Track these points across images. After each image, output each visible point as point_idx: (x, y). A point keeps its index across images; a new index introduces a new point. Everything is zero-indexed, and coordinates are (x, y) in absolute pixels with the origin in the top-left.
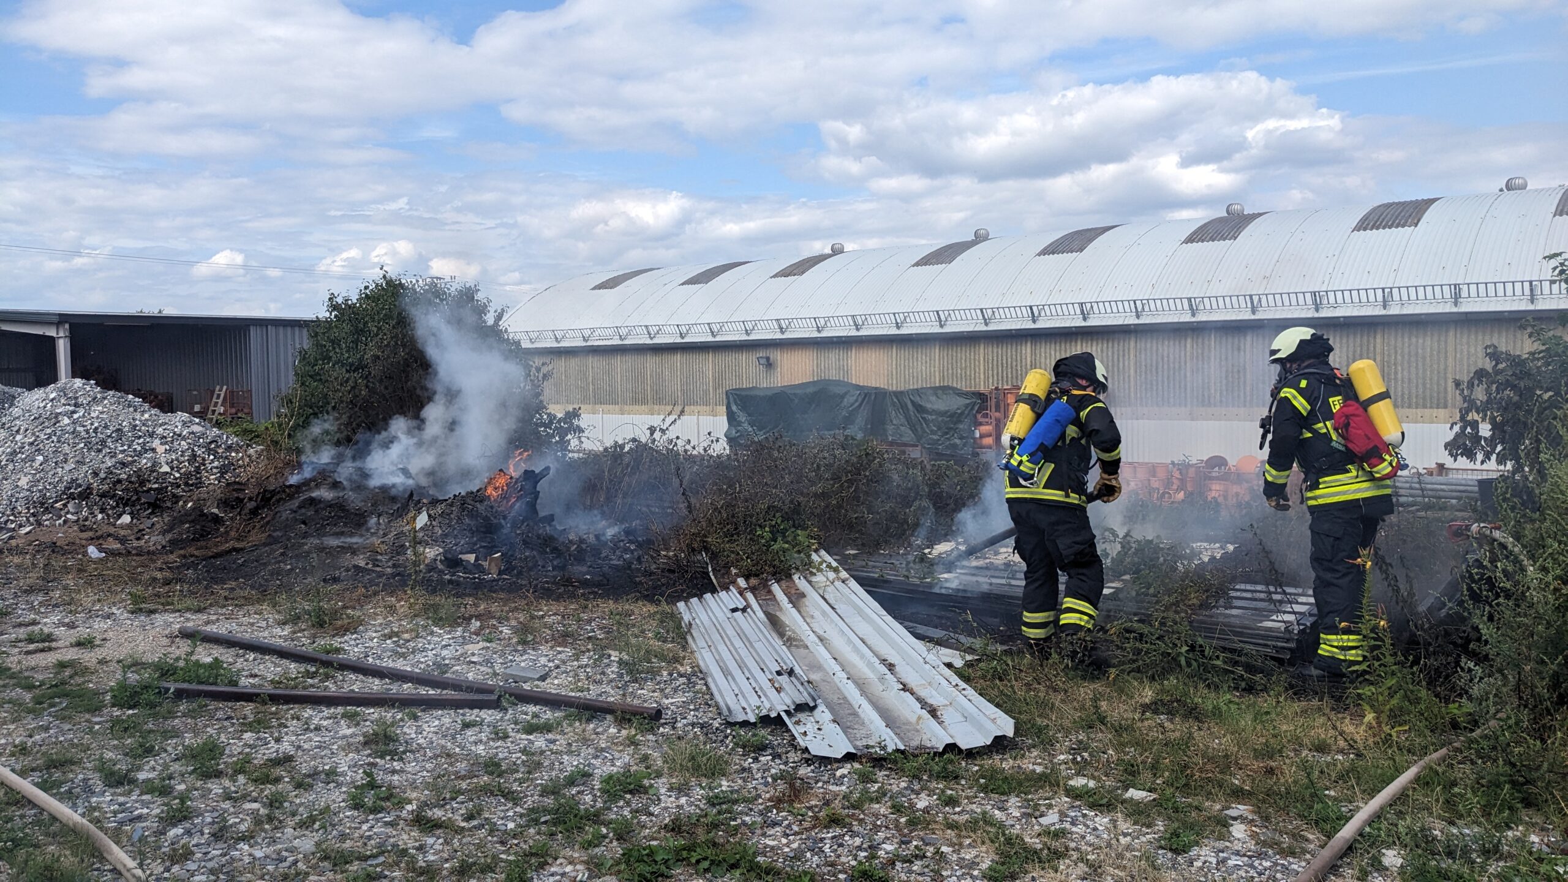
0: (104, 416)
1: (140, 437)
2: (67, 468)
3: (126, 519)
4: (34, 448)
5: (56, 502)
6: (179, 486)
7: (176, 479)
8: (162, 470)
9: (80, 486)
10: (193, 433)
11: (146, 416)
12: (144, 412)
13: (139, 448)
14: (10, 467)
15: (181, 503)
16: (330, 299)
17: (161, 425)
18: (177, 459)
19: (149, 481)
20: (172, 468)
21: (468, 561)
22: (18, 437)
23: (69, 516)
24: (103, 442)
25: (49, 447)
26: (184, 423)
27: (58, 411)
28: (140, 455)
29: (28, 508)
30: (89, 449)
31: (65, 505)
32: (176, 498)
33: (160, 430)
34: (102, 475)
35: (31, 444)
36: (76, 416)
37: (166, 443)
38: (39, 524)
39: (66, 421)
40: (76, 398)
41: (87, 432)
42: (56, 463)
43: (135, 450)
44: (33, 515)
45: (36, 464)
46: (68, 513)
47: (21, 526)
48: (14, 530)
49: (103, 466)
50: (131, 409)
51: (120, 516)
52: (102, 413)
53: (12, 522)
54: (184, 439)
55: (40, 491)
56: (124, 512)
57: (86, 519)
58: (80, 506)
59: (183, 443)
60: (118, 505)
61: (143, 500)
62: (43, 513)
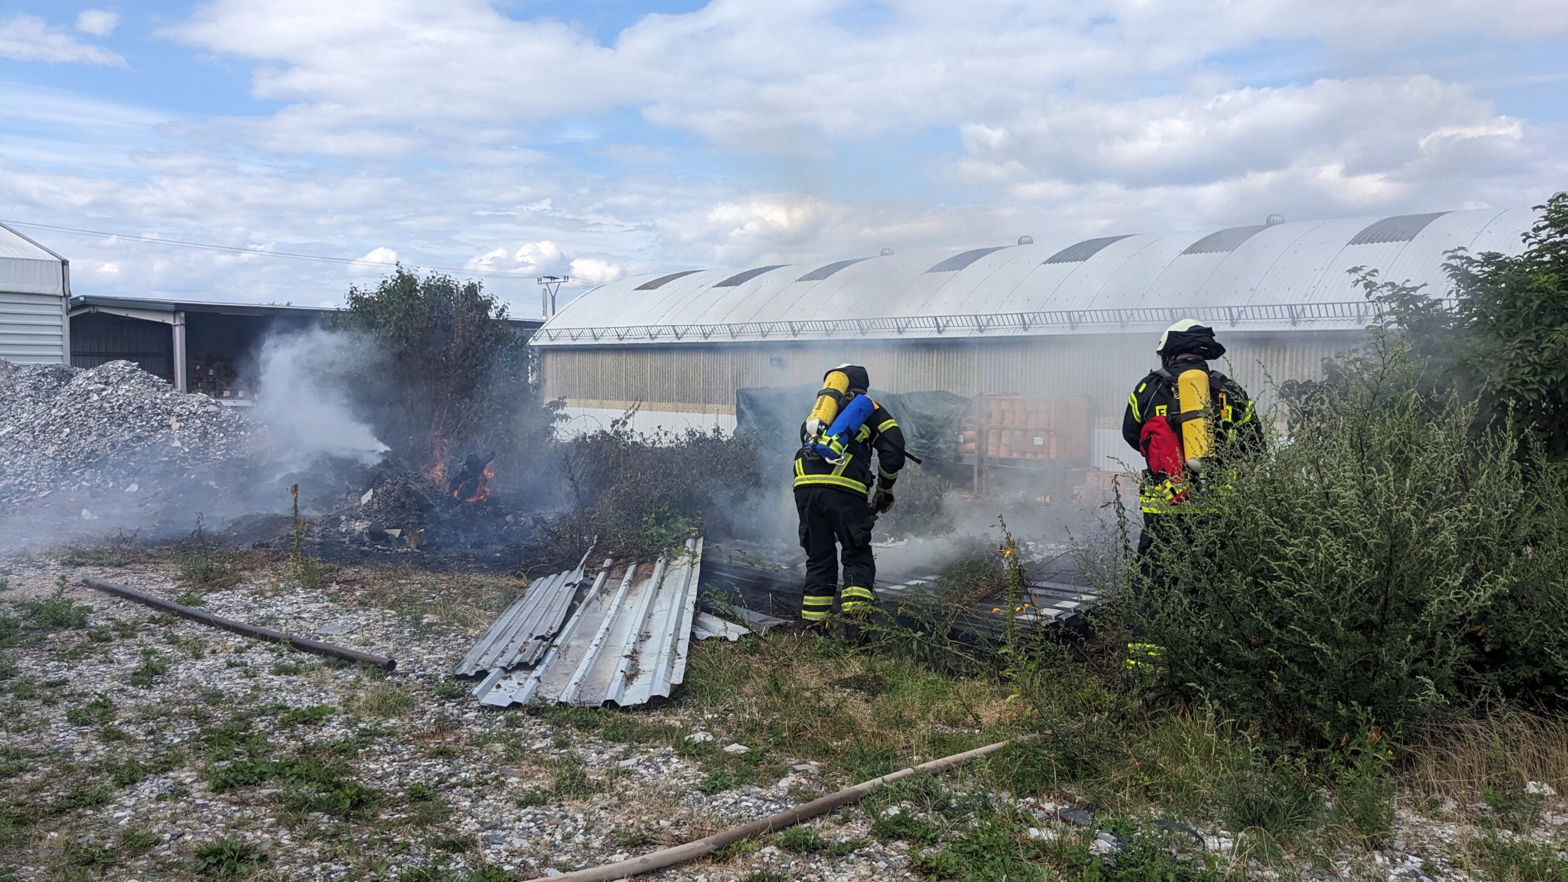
0: (130, 394)
1: (158, 414)
2: (90, 439)
3: (134, 487)
4: (64, 421)
5: (75, 470)
6: (187, 460)
7: (185, 453)
8: (174, 445)
9: (98, 456)
10: (207, 412)
11: (167, 395)
12: (166, 391)
13: (156, 424)
14: (42, 437)
15: (185, 475)
16: (352, 292)
17: (180, 404)
18: (189, 436)
19: (161, 455)
20: (183, 443)
21: (393, 536)
22: (54, 411)
23: (84, 483)
24: (125, 418)
25: (77, 420)
26: (201, 403)
27: (90, 388)
28: (156, 430)
29: (50, 475)
30: (111, 424)
31: (82, 473)
32: (183, 470)
33: (177, 409)
34: (119, 446)
35: (62, 417)
36: (104, 393)
37: (181, 421)
38: (57, 489)
39: (95, 397)
40: (108, 377)
41: (112, 408)
42: (81, 435)
43: (152, 426)
44: (53, 481)
45: (63, 436)
46: (83, 480)
47: (41, 490)
48: (34, 493)
49: (121, 439)
50: (155, 389)
51: (128, 486)
52: (127, 391)
53: (34, 486)
54: (199, 417)
55: (63, 459)
56: (133, 482)
57: (99, 486)
58: (95, 475)
59: (197, 421)
60: (129, 475)
61: (152, 471)
62: (62, 480)
